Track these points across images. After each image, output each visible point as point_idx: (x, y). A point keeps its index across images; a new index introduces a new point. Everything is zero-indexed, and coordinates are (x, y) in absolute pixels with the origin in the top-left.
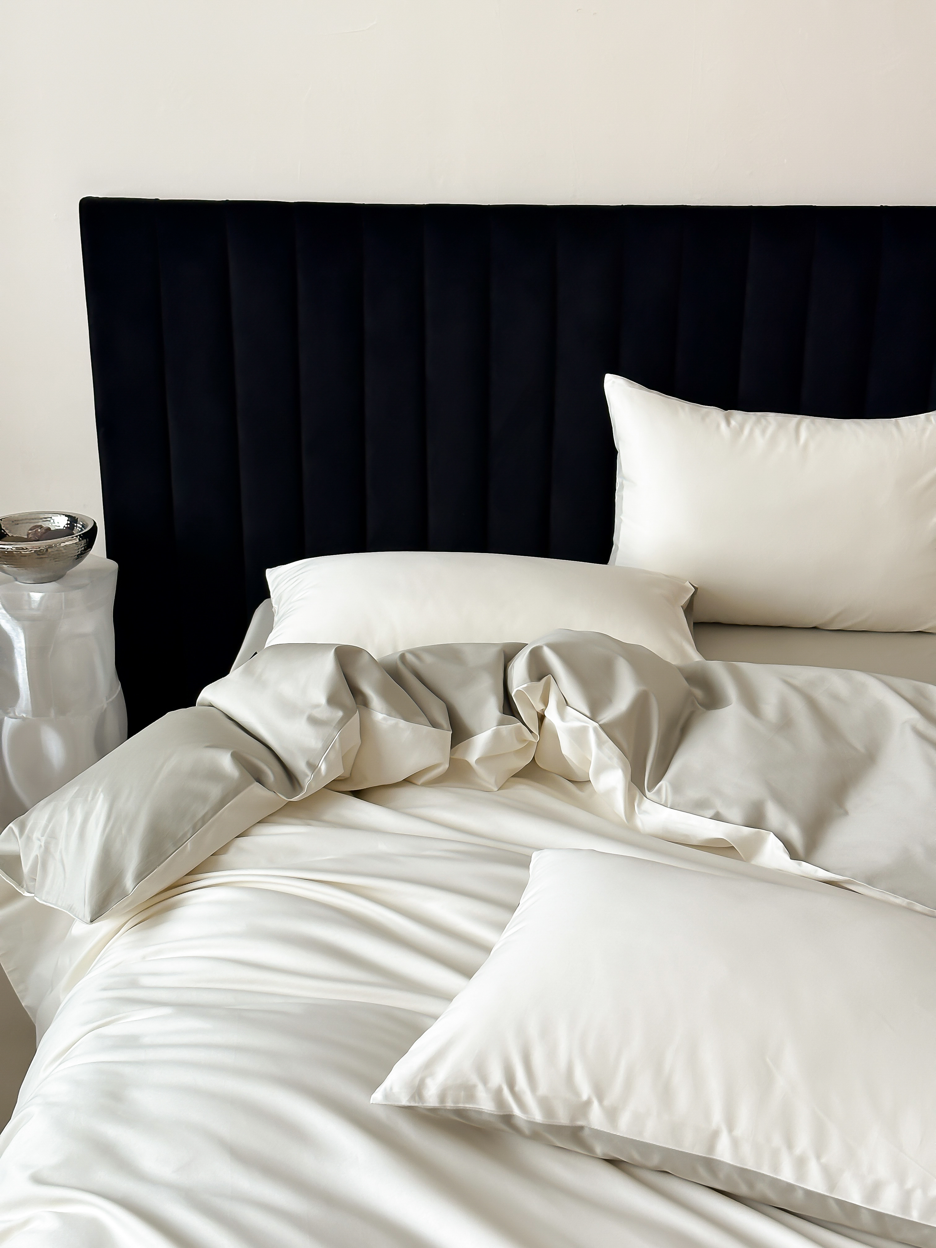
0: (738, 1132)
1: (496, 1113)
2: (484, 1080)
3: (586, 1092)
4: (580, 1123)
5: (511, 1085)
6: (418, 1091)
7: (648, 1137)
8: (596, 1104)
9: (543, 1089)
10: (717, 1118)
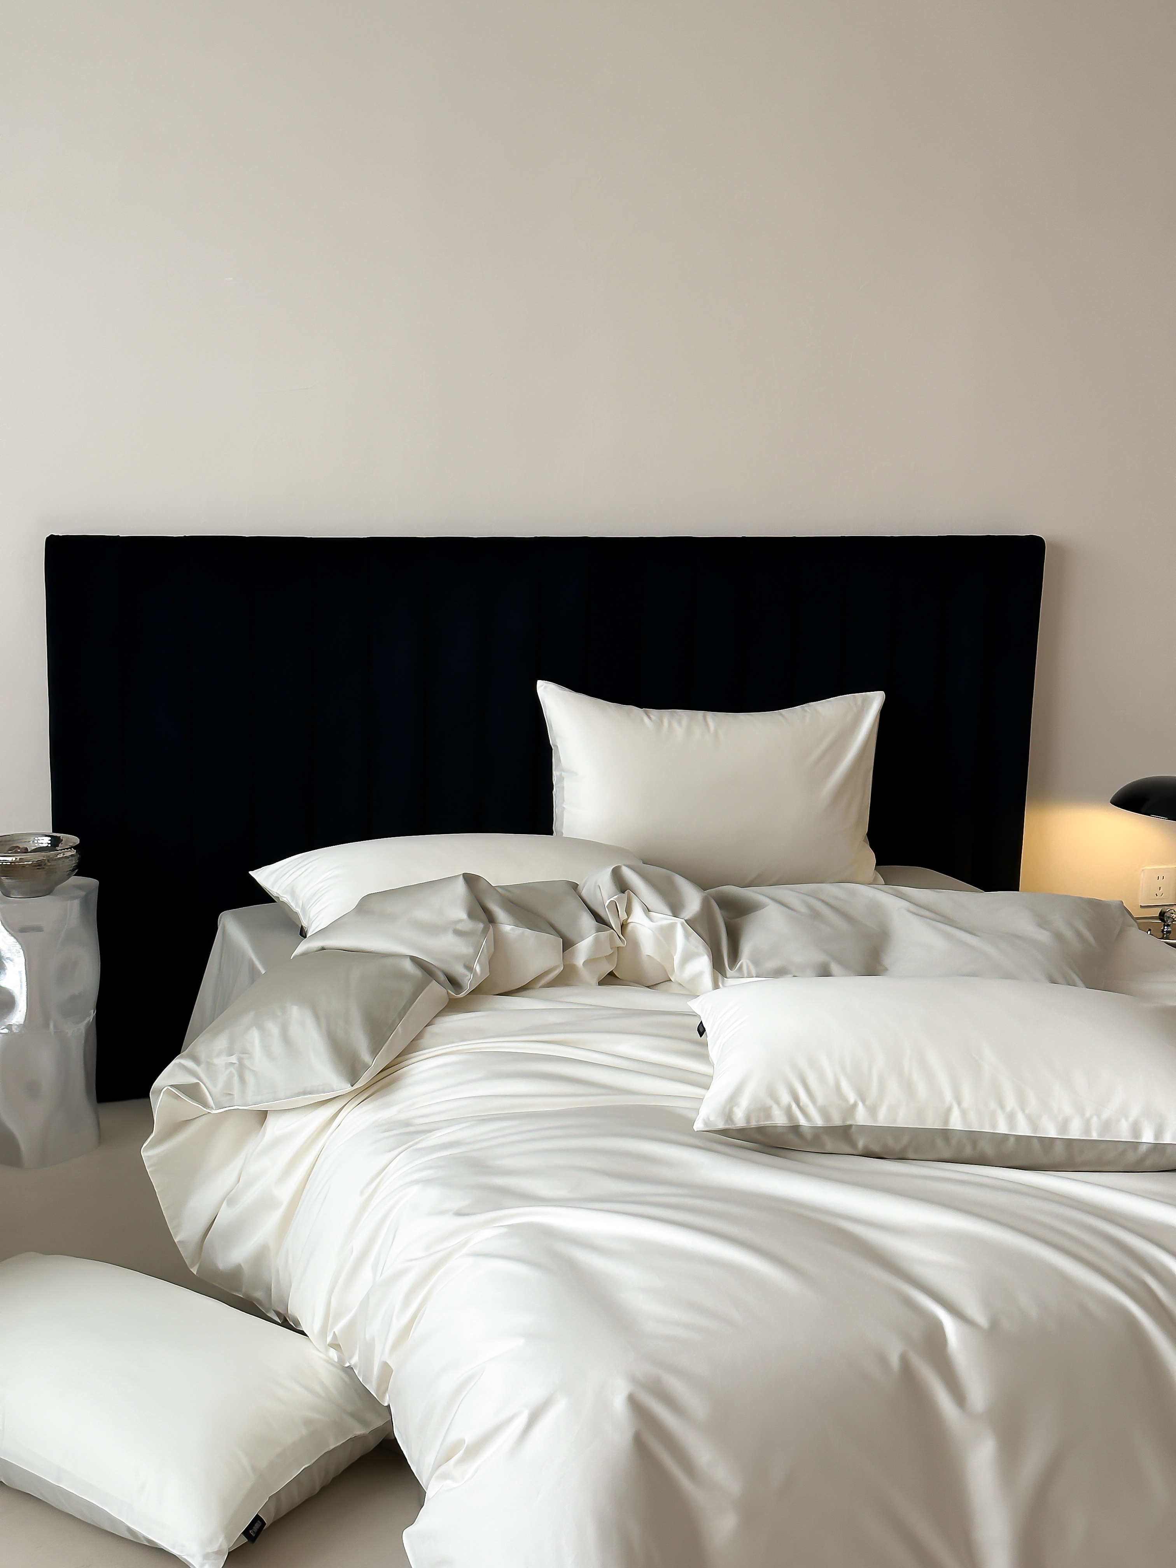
0: (966, 1104)
1: (787, 1125)
2: (777, 1102)
3: (852, 1098)
4: (848, 1123)
5: (797, 1101)
6: (729, 1117)
7: (900, 1123)
8: (860, 1105)
9: (821, 1101)
10: (948, 1097)
